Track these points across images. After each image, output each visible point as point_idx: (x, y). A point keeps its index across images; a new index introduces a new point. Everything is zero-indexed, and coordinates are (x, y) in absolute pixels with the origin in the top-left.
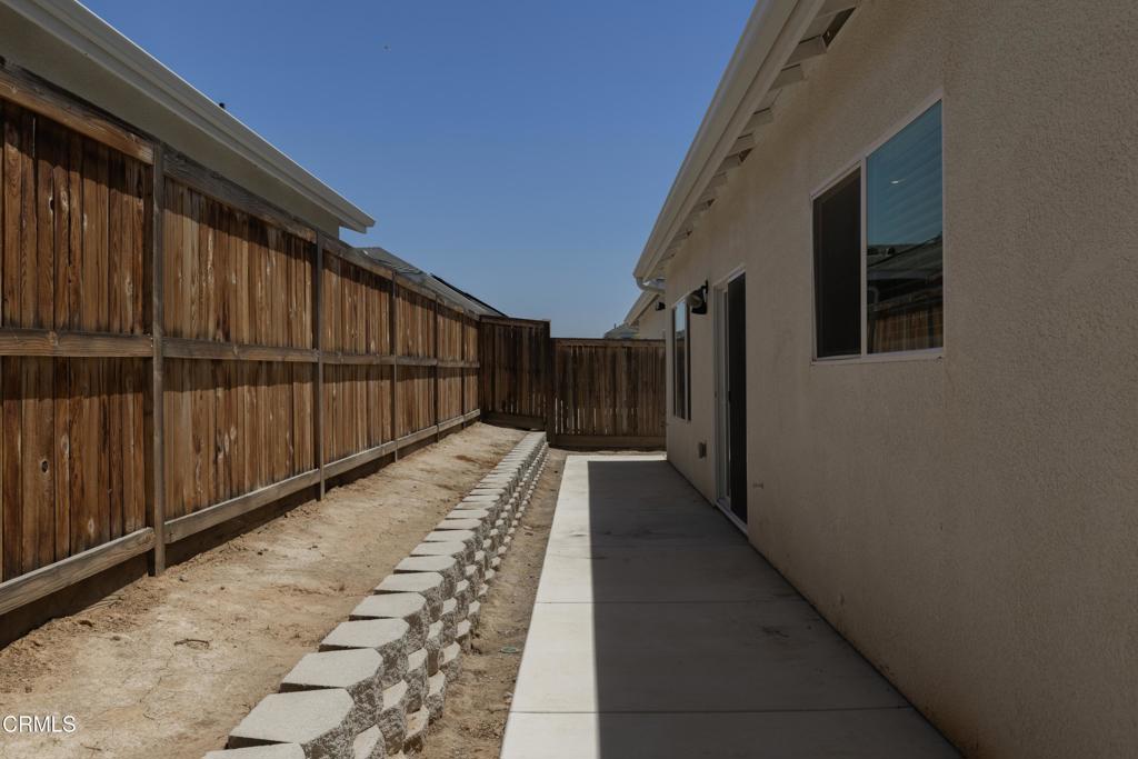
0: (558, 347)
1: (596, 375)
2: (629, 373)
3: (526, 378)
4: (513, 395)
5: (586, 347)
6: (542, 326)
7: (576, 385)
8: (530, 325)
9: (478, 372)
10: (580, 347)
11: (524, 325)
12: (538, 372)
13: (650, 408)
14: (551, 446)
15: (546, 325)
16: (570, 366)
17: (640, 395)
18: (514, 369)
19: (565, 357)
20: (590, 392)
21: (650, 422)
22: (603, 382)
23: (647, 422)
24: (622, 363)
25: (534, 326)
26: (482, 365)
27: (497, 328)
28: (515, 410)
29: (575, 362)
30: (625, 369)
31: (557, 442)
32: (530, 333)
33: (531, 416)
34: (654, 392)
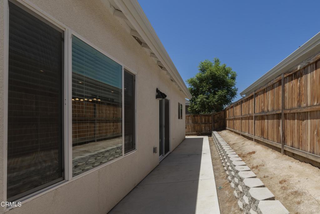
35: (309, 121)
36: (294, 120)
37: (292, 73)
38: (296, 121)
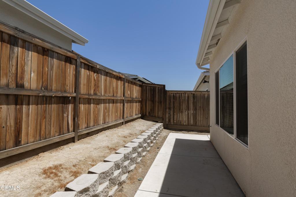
0: (168, 94)
1: (181, 104)
2: (194, 103)
3: (157, 104)
4: (152, 110)
5: (178, 93)
6: (162, 87)
7: (174, 107)
8: (159, 86)
9: (141, 102)
10: (176, 94)
11: (156, 86)
12: (161, 102)
13: (202, 116)
14: (165, 128)
15: (164, 86)
16: (172, 100)
17: (198, 111)
18: (153, 101)
19: (170, 97)
20: (179, 110)
21: (202, 121)
22: (184, 106)
23: (201, 121)
24: (191, 99)
25: (160, 86)
26: (142, 99)
27: (147, 87)
28: (153, 114)
29: (174, 99)
30: (192, 101)
31: (166, 127)
32: (158, 89)
33: (158, 117)
34: (203, 110)
35: (102, 105)
36: (90, 104)
37: (91, 65)
38: (92, 105)
